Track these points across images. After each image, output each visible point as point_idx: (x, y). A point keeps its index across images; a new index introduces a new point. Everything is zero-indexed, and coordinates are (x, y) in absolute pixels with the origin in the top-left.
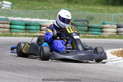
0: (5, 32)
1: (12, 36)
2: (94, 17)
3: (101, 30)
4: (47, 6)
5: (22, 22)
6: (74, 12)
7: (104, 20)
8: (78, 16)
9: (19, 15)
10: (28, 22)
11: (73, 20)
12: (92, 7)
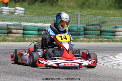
0: (18, 37)
1: (25, 42)
3: (114, 34)
5: (35, 27)
6: (86, 17)
10: (41, 27)
11: (85, 24)
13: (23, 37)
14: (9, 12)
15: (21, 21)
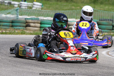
4: (74, 6)
8: (103, 15)
9: (48, 15)
13: (40, 30)
14: (28, 7)
15: (38, 16)
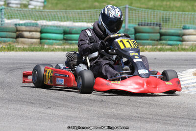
0: (32, 44)
1: (43, 51)
2: (169, 19)
3: (181, 39)
4: (98, 2)
5: (58, 28)
6: (138, 12)
7: (185, 23)
8: (144, 17)
10: (68, 27)
11: (137, 23)
12: (168, 3)
13: (41, 43)
14: (21, 4)
15: (37, 19)
